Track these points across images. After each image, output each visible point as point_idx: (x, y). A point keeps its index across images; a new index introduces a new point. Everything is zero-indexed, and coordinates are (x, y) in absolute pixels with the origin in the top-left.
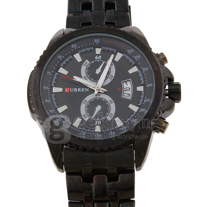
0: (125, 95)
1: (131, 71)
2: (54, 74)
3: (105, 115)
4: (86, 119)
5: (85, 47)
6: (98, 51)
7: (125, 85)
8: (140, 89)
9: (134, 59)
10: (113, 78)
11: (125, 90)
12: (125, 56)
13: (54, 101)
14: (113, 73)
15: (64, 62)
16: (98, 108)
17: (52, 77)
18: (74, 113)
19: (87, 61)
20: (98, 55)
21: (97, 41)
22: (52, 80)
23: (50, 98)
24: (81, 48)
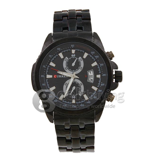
0: (90, 80)
1: (93, 65)
2: (47, 67)
5: (65, 49)
6: (73, 51)
7: (90, 74)
8: (99, 76)
9: (95, 58)
10: (82, 69)
11: (89, 77)
12: (90, 55)
13: (47, 84)
15: (53, 59)
16: (74, 88)
17: (46, 69)
19: (67, 58)
20: (73, 54)
21: (72, 46)
23: (45, 82)
24: (63, 50)
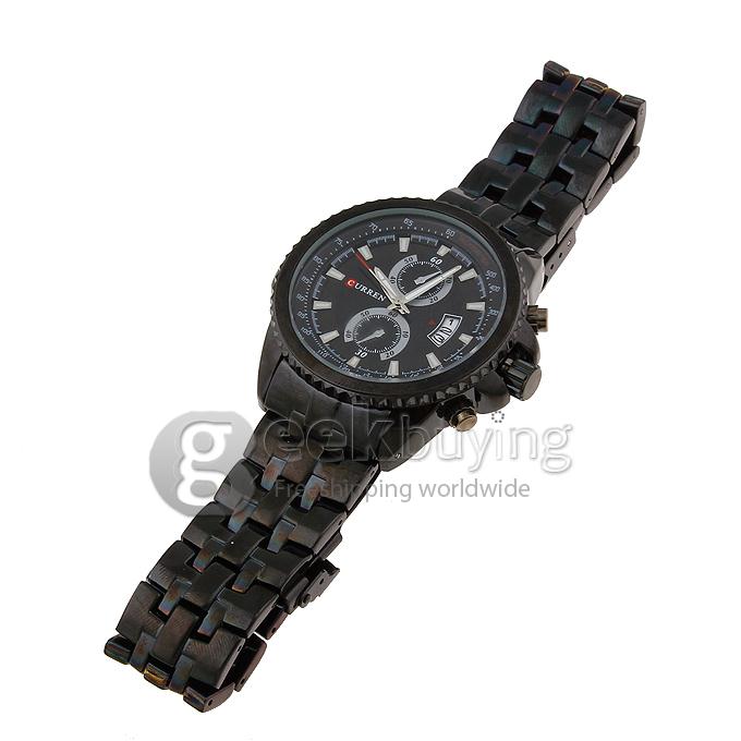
1: (471, 306)
2: (347, 247)
3: (381, 348)
4: (347, 340)
10: (434, 302)
12: (480, 279)
13: (317, 286)
14: (441, 295)
15: (376, 240)
16: (379, 333)
17: (341, 250)
18: (335, 320)
21: (449, 233)
22: (336, 254)
